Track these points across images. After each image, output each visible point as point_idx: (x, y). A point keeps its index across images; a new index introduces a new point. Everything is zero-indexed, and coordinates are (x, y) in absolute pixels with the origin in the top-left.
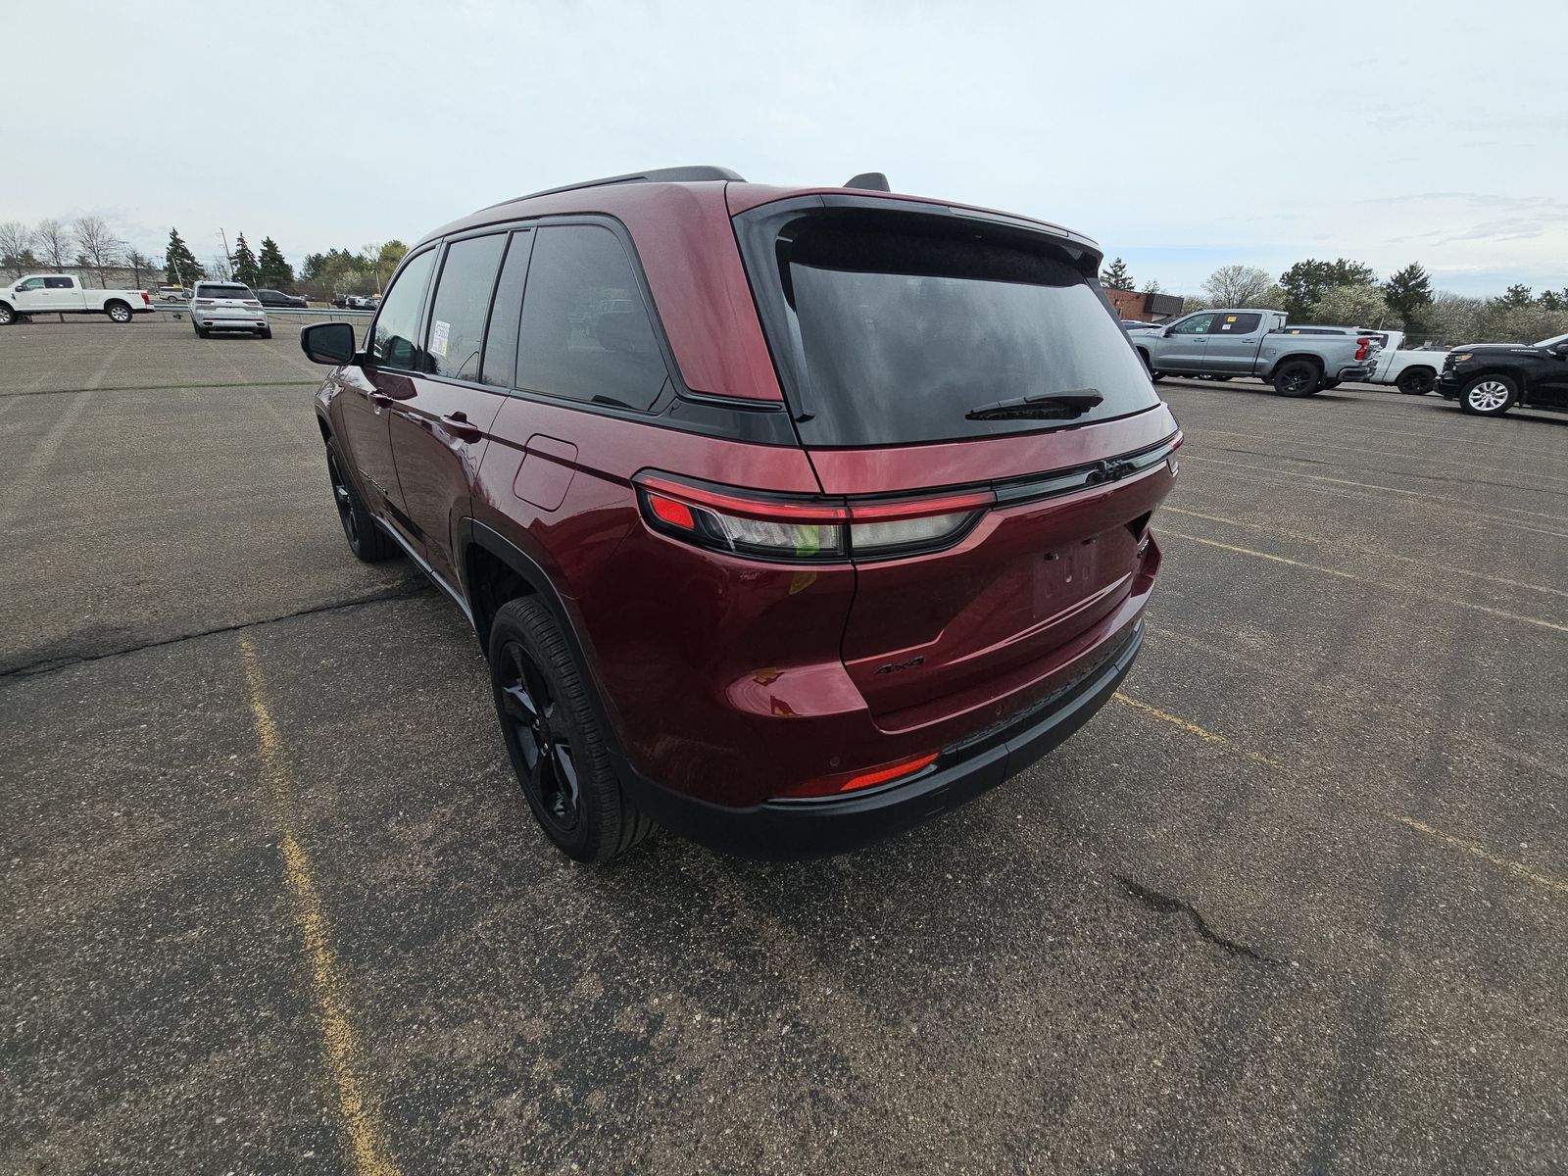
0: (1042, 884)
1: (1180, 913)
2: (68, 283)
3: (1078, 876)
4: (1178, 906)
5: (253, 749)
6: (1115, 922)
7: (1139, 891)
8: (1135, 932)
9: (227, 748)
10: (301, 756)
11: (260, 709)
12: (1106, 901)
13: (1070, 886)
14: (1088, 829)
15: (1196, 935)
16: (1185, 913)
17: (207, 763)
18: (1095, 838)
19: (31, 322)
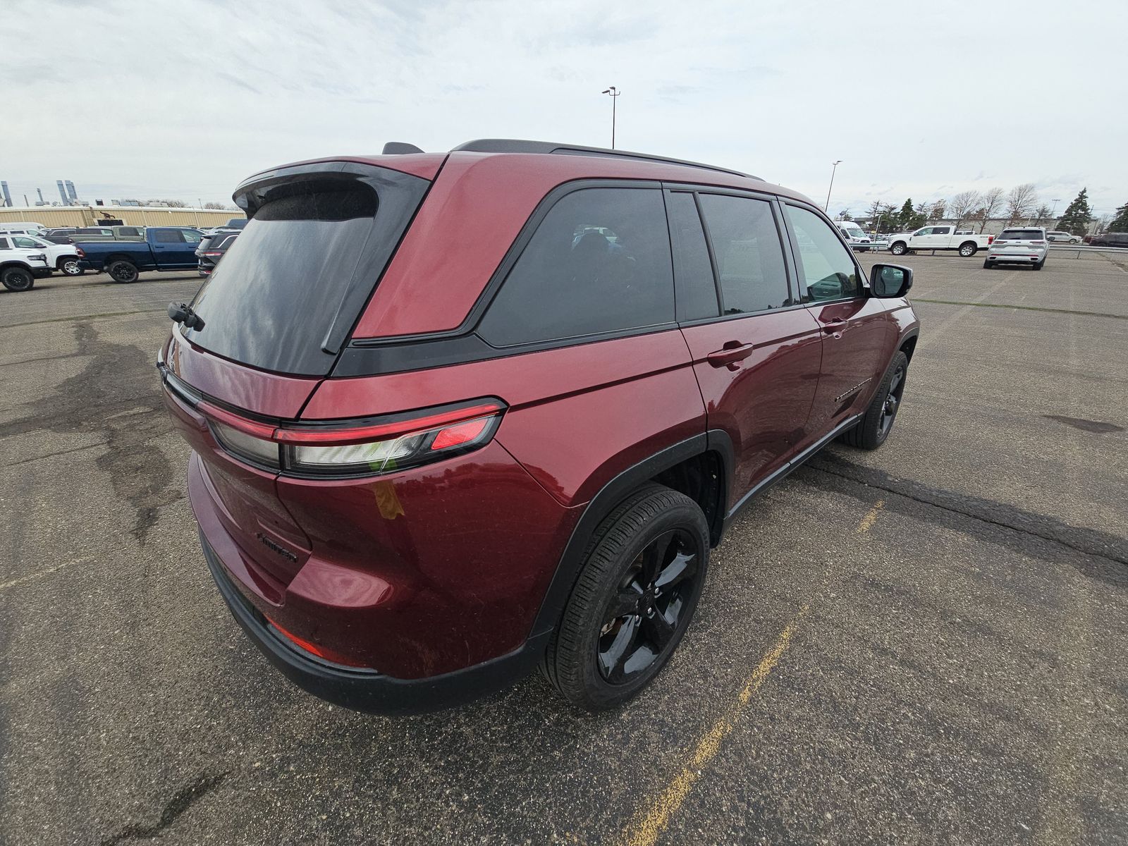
0: (258, 706)
1: (159, 820)
2: (946, 231)
3: (246, 739)
4: (165, 822)
6: (192, 754)
7: (201, 791)
8: (174, 767)
12: (212, 755)
13: (241, 728)
14: (287, 772)
15: (136, 821)
16: (156, 824)
18: (273, 775)
19: (916, 255)
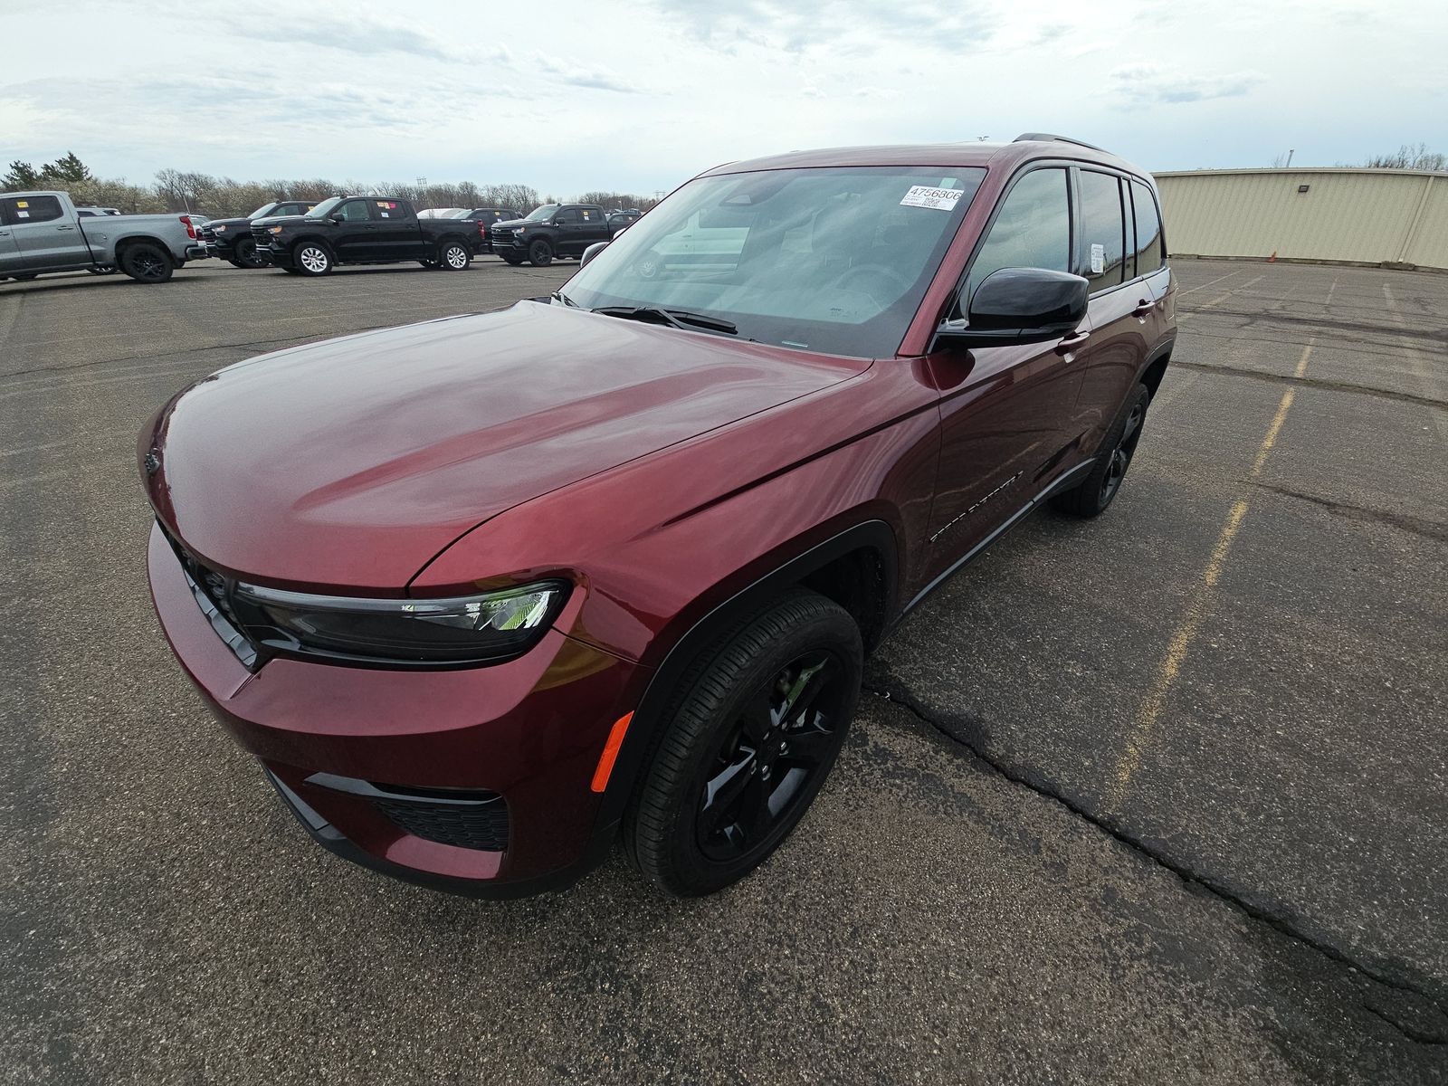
5: (1198, 640)
9: (1215, 655)
10: (1170, 614)
11: (1171, 669)
17: (1235, 655)
